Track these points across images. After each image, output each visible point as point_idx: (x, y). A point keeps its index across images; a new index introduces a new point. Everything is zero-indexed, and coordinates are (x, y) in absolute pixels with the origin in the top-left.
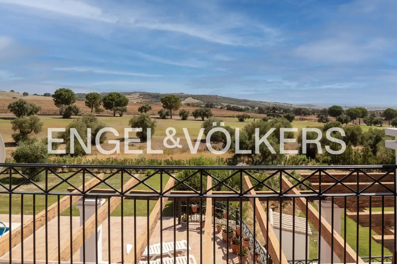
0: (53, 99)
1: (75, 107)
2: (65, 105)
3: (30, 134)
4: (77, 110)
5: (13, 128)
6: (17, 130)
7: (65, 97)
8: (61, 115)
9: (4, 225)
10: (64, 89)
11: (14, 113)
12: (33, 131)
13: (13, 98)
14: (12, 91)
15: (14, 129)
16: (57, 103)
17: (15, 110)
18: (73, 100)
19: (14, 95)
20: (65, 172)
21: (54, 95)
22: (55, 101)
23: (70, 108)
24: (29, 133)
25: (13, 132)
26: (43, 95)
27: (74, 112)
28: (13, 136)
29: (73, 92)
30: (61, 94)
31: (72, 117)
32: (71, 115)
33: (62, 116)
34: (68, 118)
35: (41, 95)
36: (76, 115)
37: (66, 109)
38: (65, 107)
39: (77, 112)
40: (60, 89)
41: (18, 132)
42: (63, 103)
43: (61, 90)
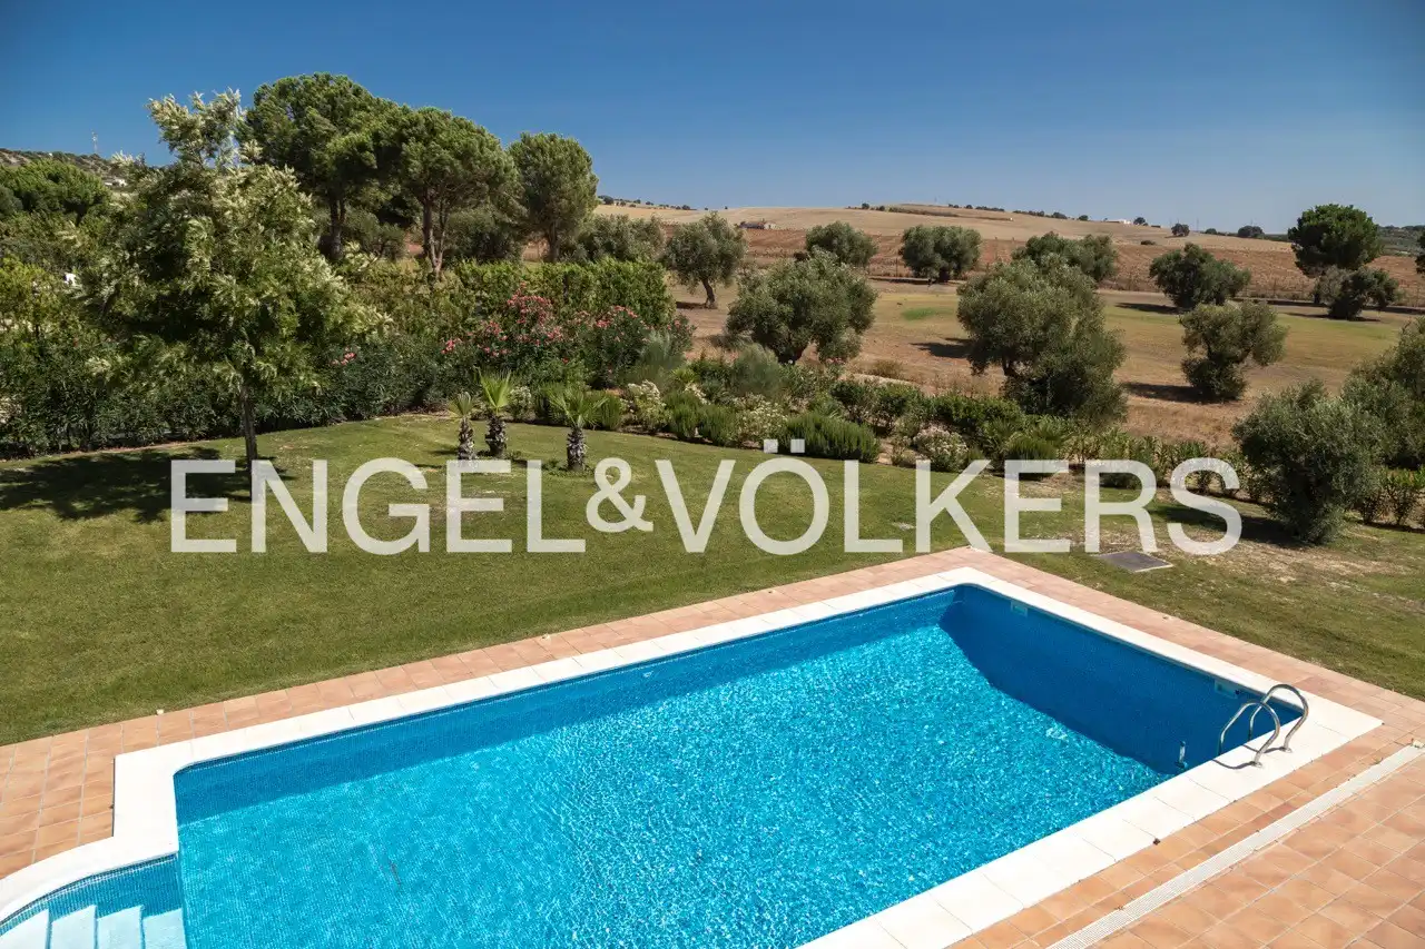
0: (1293, 247)
1: (1380, 277)
2: (1339, 268)
3: (1241, 365)
4: (1389, 289)
5: (1186, 341)
6: (1199, 348)
7: (1340, 237)
8: (1317, 303)
9: (1303, 700)
10: (1333, 208)
11: (1165, 292)
12: (1250, 357)
13: (1143, 243)
14: (1140, 221)
15: (1190, 342)
16: (1306, 262)
17: (1172, 281)
18: (1369, 249)
19: (1146, 233)
20: (1408, 529)
21: (1294, 230)
22: (1299, 254)
23: (1359, 283)
24: (1239, 360)
25: (1184, 354)
26: (1236, 232)
27: (1378, 297)
28: (1186, 366)
29: (1370, 219)
30: (1325, 228)
31: (1364, 314)
32: (1360, 306)
33: (1325, 311)
34: (1350, 319)
35: (1230, 235)
36: (1380, 309)
37: (1345, 284)
38: (1337, 276)
39: (1385, 297)
40: (1318, 209)
41: (1200, 354)
42: (1329, 262)
43: (1321, 211)
